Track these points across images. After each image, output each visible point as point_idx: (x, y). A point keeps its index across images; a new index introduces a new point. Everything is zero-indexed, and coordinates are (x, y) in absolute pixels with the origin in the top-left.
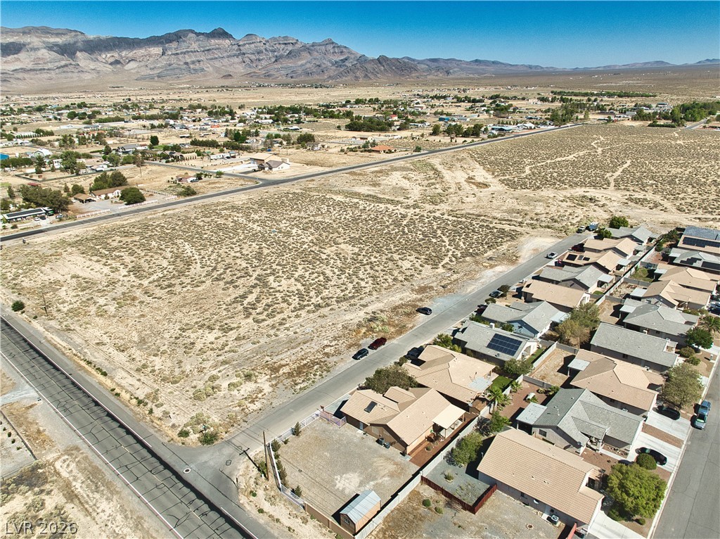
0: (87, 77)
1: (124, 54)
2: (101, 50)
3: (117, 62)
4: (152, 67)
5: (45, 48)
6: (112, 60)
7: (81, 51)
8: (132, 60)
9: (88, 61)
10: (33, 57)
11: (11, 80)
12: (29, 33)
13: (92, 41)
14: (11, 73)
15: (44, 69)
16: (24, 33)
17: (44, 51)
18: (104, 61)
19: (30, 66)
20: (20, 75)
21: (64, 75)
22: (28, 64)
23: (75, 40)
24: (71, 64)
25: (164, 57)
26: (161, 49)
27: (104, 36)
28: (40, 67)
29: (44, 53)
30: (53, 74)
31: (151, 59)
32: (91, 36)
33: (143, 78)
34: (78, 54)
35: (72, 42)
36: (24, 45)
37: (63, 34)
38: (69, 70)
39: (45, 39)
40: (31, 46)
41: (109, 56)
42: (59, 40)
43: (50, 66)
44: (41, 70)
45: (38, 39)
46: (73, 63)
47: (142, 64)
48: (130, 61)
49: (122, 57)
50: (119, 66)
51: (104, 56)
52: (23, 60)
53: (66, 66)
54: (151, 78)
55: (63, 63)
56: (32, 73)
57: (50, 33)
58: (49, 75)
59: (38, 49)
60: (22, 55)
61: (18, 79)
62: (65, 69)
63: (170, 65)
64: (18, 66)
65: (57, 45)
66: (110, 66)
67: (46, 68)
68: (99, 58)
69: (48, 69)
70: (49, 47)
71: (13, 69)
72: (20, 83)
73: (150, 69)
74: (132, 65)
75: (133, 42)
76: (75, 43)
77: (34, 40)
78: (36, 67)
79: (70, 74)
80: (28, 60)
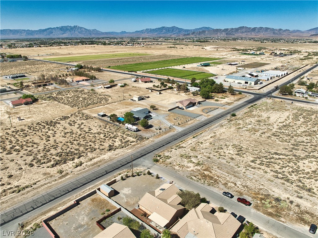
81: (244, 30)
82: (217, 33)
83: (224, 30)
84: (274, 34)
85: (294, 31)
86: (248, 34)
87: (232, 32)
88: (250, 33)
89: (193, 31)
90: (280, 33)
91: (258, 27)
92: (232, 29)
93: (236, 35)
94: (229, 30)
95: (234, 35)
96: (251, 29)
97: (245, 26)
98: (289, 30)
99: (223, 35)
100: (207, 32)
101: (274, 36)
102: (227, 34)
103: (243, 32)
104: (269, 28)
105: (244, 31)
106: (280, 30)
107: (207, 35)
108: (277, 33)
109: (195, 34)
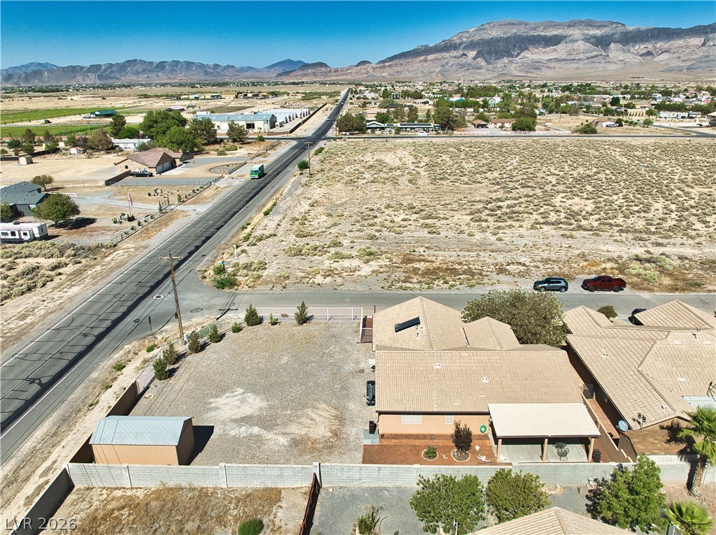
0: (612, 67)
1: (658, 45)
2: (636, 42)
3: (649, 53)
4: (685, 58)
5: (582, 40)
6: (644, 51)
7: (615, 42)
8: (666, 51)
9: (619, 52)
10: (569, 48)
11: (543, 68)
12: (573, 26)
13: (630, 32)
14: (545, 62)
15: (575, 59)
16: (569, 26)
17: (581, 42)
18: (635, 52)
19: (563, 57)
20: (552, 65)
21: (591, 65)
22: (563, 54)
23: (614, 31)
24: (601, 55)
25: (703, 48)
26: (702, 40)
27: (645, 28)
28: (572, 57)
29: (581, 45)
30: (581, 64)
31: (688, 50)
32: (631, 28)
33: (671, 70)
34: (612, 45)
35: (610, 34)
36: (565, 37)
37: (604, 26)
38: (597, 60)
39: (585, 32)
40: (571, 38)
41: (641, 48)
42: (598, 32)
43: (581, 56)
44: (571, 60)
45: (579, 32)
46: (605, 54)
47: (677, 55)
48: (662, 52)
49: (655, 48)
50: (649, 57)
51: (637, 47)
52: (561, 50)
53: (596, 56)
54: (680, 70)
55: (594, 53)
56: (562, 62)
57: (592, 25)
58: (577, 65)
59: (577, 41)
60: (560, 47)
61: (549, 67)
62: (593, 60)
63: (707, 57)
64: (553, 56)
65: (594, 37)
66: (640, 58)
67: (577, 58)
68: (632, 50)
69: (579, 60)
70: (586, 39)
71: (548, 58)
72: (549, 70)
73: (683, 61)
74: (665, 56)
75: (674, 33)
76: (613, 34)
77: (576, 33)
78: (569, 57)
79: (597, 65)
80: (564, 51)
81: (139, 67)
82: (75, 77)
83: (89, 68)
84: (206, 74)
85: (242, 70)
86: (150, 75)
87: (110, 73)
88: (155, 74)
89: (4, 73)
90: (217, 72)
91: (169, 60)
92: (111, 66)
93: (125, 79)
94: (103, 68)
95: (117, 79)
96: (155, 65)
97: (138, 59)
98: (233, 66)
99: (92, 79)
100: (46, 74)
101: (207, 78)
102: (100, 77)
103: (138, 73)
104: (192, 63)
105: (140, 71)
106: (216, 66)
107: (48, 80)
108: (212, 73)
109: (16, 80)
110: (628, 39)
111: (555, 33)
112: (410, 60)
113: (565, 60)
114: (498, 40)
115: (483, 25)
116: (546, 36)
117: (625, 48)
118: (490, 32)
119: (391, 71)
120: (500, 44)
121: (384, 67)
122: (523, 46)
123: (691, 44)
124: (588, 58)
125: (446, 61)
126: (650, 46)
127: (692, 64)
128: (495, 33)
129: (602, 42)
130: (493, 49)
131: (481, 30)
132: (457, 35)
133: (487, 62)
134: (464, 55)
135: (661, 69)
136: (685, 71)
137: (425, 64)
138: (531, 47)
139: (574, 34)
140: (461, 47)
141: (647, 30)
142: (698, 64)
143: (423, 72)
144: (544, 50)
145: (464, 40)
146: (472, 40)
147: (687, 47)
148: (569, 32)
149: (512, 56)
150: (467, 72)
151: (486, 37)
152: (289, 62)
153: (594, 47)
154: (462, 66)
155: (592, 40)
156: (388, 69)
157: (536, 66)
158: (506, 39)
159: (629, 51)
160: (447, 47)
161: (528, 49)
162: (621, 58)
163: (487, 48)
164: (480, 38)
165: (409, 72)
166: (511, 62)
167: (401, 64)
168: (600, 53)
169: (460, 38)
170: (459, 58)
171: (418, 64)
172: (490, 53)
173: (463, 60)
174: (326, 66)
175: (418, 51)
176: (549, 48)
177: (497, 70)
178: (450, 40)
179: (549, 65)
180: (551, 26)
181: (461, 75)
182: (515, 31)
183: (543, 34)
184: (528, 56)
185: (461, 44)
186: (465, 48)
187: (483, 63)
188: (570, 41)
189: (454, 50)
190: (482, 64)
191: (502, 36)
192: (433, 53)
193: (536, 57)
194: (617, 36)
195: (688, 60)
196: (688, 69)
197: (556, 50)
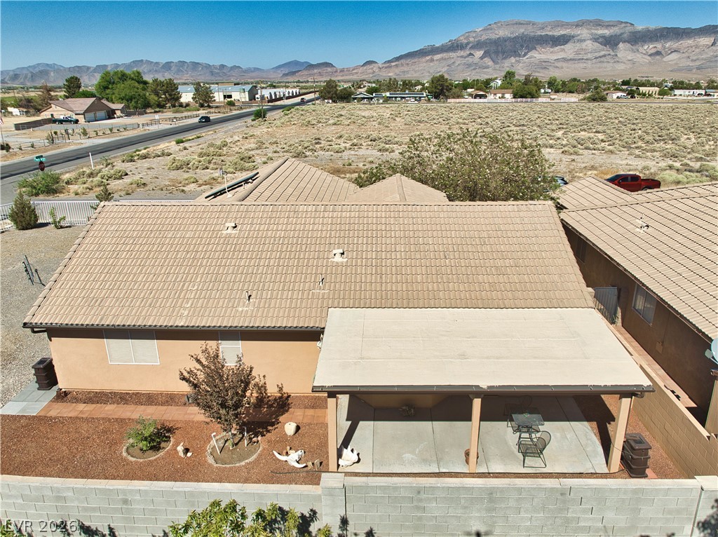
0: (621, 67)
1: (668, 44)
2: (645, 42)
3: (658, 53)
4: (694, 58)
5: (591, 39)
6: (653, 51)
7: (624, 42)
8: (675, 51)
9: (627, 52)
10: (577, 48)
11: (550, 68)
12: (581, 26)
13: (639, 32)
14: (552, 61)
15: (583, 59)
16: (577, 26)
17: (589, 42)
18: (644, 52)
19: (571, 57)
21: (598, 65)
22: (571, 54)
23: (622, 31)
24: (609, 54)
25: (713, 47)
26: (712, 40)
27: (654, 27)
28: (580, 57)
29: (589, 45)
30: (589, 64)
31: (697, 50)
32: (640, 27)
33: (680, 70)
34: (621, 45)
35: (619, 33)
36: (573, 37)
37: (612, 26)
38: (605, 60)
39: (593, 31)
40: (579, 38)
41: (650, 47)
42: (606, 32)
43: (589, 56)
44: (579, 59)
45: (588, 31)
46: (613, 54)
47: (687, 54)
48: (672, 52)
49: (665, 48)
50: (658, 57)
51: (646, 47)
52: (569, 50)
53: (604, 56)
54: (688, 70)
55: (602, 53)
56: (570, 62)
57: (601, 25)
58: (585, 65)
59: (585, 40)
60: (568, 46)
61: (557, 67)
62: (602, 59)
64: (561, 55)
65: (603, 37)
66: (649, 58)
67: (585, 58)
68: (641, 49)
69: (587, 59)
70: (595, 38)
71: (556, 58)
72: (557, 70)
73: (692, 60)
74: (674, 56)
75: (684, 32)
76: (622, 34)
77: (584, 32)
78: (577, 57)
79: (605, 64)
80: (571, 51)
81: (145, 67)
83: (95, 68)
84: (212, 75)
85: (248, 71)
88: (161, 74)
89: (11, 73)
90: (224, 72)
91: (176, 61)
92: (117, 65)
96: (161, 65)
97: (145, 59)
98: (239, 67)
100: (52, 74)
101: (213, 78)
104: (198, 63)
105: (146, 71)
106: (223, 66)
107: (54, 80)
108: (218, 73)
109: (22, 80)
110: (637, 38)
111: (562, 32)
112: (416, 60)
113: (573, 60)
114: (505, 40)
115: (490, 25)
116: (554, 36)
117: (634, 48)
118: (497, 32)
119: (397, 71)
120: (507, 43)
121: (390, 67)
122: (530, 45)
123: (701, 43)
124: (596, 58)
125: (453, 61)
126: (659, 46)
127: (702, 64)
128: (502, 33)
129: (611, 42)
130: (500, 49)
131: (488, 29)
132: (463, 35)
133: (493, 62)
134: (471, 54)
135: (670, 69)
136: (694, 70)
137: (432, 64)
138: (538, 47)
139: (582, 34)
140: (468, 47)
141: (655, 30)
142: (708, 64)
143: (429, 72)
144: (552, 50)
145: (471, 39)
146: (479, 40)
147: (697, 47)
148: (578, 31)
149: (520, 56)
150: (474, 71)
151: (493, 37)
152: (296, 63)
153: (602, 47)
154: (469, 65)
155: (600, 40)
156: (393, 69)
157: (544, 65)
158: (513, 38)
159: (638, 50)
160: (454, 47)
161: (535, 49)
162: (630, 58)
163: (493, 48)
164: (486, 38)
165: (416, 72)
166: (519, 62)
167: (408, 64)
168: (608, 53)
169: (467, 38)
170: (465, 58)
171: (425, 64)
172: (497, 53)
173: (470, 60)
174: (332, 66)
175: (424, 51)
176: (557, 48)
177: (504, 69)
178: (456, 40)
179: (556, 64)
180: (558, 26)
181: (468, 74)
182: (522, 30)
183: (550, 33)
184: (535, 55)
185: (468, 44)
186: (471, 48)
187: (491, 63)
188: (578, 40)
189: (461, 50)
190: (489, 64)
191: (509, 36)
192: (440, 53)
193: (543, 57)
194: (625, 35)
195: (698, 59)
196: (698, 68)
197: (564, 49)
